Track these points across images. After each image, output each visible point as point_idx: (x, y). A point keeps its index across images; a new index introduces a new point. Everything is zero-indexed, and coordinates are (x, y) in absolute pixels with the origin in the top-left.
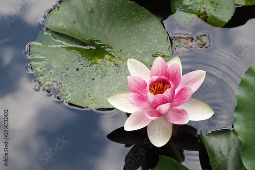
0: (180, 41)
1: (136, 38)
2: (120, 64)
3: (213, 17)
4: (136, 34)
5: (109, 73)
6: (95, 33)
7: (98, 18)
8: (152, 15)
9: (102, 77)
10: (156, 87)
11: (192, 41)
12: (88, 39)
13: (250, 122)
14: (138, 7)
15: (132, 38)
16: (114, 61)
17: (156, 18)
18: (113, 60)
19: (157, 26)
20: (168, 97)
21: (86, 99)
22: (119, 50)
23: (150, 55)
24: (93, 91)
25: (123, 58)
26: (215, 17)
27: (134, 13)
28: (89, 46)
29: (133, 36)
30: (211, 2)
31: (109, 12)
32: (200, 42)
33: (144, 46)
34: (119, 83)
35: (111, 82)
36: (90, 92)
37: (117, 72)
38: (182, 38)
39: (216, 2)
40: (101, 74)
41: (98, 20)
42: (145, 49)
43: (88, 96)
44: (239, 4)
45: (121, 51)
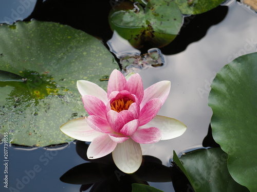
0: (127, 61)
1: (77, 63)
2: (64, 94)
3: (160, 31)
4: (76, 59)
5: (53, 106)
6: (29, 64)
7: (28, 47)
8: (91, 37)
9: (46, 111)
10: (116, 106)
11: (142, 60)
12: (21, 72)
13: (230, 132)
14: (73, 30)
15: (73, 64)
16: (57, 92)
17: (97, 39)
18: (55, 91)
19: (98, 48)
20: (134, 113)
21: (31, 137)
22: (60, 79)
23: (97, 80)
24: (38, 128)
25: (66, 87)
26: (162, 31)
27: (69, 37)
28: (24, 78)
29: (73, 62)
30: (155, 15)
31: (40, 40)
32: (152, 59)
33: (88, 72)
34: (67, 115)
35: (58, 114)
36: (34, 129)
37: (63, 103)
38: (131, 57)
39: (161, 14)
40: (44, 108)
41: (30, 49)
42: (90, 74)
43: (33, 134)
44: (186, 13)
45: (63, 80)
